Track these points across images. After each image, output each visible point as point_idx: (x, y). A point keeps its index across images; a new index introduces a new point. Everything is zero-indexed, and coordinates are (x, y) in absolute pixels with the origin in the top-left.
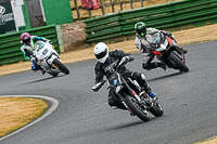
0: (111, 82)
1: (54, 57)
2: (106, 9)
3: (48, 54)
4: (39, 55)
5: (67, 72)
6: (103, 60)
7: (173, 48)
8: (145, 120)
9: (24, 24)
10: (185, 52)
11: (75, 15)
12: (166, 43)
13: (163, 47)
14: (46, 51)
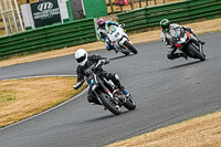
0: (89, 82)
1: (124, 39)
2: (135, 5)
3: (119, 37)
4: (112, 37)
5: (135, 52)
6: (83, 63)
7: (192, 41)
8: (117, 113)
9: (67, 17)
10: (203, 44)
11: (109, 10)
12: (186, 36)
13: (183, 40)
14: (118, 34)
